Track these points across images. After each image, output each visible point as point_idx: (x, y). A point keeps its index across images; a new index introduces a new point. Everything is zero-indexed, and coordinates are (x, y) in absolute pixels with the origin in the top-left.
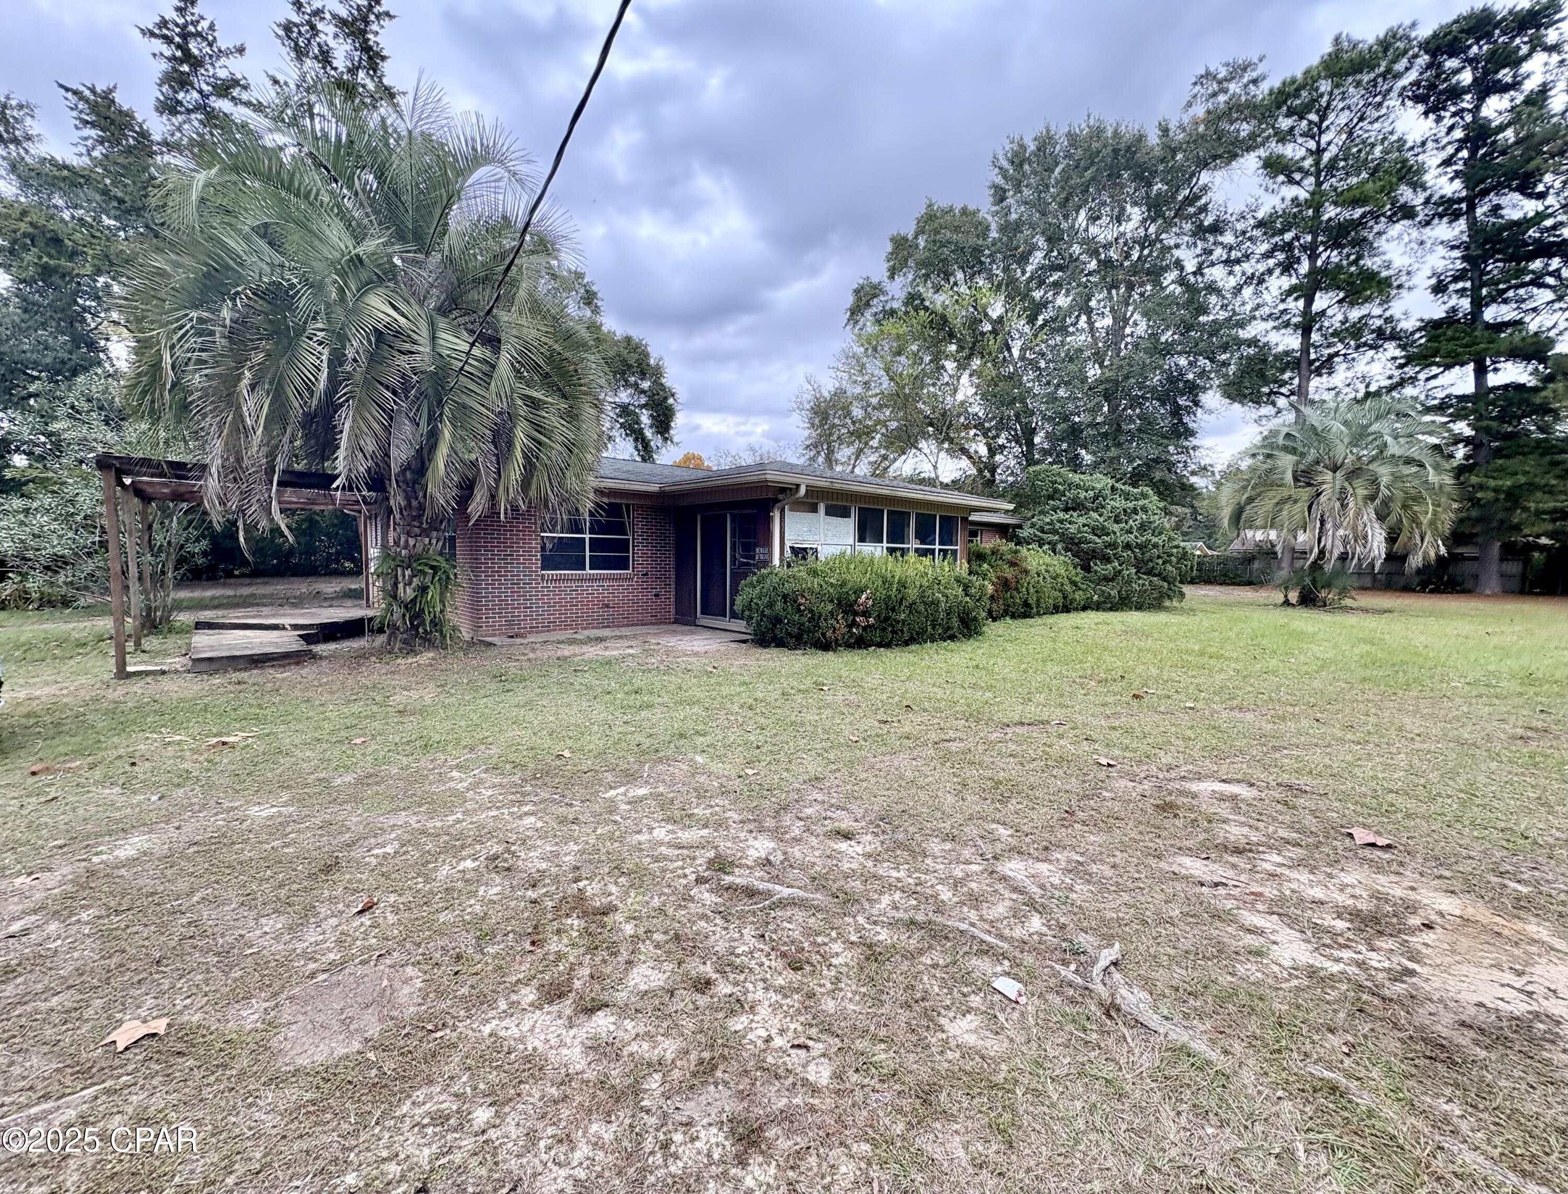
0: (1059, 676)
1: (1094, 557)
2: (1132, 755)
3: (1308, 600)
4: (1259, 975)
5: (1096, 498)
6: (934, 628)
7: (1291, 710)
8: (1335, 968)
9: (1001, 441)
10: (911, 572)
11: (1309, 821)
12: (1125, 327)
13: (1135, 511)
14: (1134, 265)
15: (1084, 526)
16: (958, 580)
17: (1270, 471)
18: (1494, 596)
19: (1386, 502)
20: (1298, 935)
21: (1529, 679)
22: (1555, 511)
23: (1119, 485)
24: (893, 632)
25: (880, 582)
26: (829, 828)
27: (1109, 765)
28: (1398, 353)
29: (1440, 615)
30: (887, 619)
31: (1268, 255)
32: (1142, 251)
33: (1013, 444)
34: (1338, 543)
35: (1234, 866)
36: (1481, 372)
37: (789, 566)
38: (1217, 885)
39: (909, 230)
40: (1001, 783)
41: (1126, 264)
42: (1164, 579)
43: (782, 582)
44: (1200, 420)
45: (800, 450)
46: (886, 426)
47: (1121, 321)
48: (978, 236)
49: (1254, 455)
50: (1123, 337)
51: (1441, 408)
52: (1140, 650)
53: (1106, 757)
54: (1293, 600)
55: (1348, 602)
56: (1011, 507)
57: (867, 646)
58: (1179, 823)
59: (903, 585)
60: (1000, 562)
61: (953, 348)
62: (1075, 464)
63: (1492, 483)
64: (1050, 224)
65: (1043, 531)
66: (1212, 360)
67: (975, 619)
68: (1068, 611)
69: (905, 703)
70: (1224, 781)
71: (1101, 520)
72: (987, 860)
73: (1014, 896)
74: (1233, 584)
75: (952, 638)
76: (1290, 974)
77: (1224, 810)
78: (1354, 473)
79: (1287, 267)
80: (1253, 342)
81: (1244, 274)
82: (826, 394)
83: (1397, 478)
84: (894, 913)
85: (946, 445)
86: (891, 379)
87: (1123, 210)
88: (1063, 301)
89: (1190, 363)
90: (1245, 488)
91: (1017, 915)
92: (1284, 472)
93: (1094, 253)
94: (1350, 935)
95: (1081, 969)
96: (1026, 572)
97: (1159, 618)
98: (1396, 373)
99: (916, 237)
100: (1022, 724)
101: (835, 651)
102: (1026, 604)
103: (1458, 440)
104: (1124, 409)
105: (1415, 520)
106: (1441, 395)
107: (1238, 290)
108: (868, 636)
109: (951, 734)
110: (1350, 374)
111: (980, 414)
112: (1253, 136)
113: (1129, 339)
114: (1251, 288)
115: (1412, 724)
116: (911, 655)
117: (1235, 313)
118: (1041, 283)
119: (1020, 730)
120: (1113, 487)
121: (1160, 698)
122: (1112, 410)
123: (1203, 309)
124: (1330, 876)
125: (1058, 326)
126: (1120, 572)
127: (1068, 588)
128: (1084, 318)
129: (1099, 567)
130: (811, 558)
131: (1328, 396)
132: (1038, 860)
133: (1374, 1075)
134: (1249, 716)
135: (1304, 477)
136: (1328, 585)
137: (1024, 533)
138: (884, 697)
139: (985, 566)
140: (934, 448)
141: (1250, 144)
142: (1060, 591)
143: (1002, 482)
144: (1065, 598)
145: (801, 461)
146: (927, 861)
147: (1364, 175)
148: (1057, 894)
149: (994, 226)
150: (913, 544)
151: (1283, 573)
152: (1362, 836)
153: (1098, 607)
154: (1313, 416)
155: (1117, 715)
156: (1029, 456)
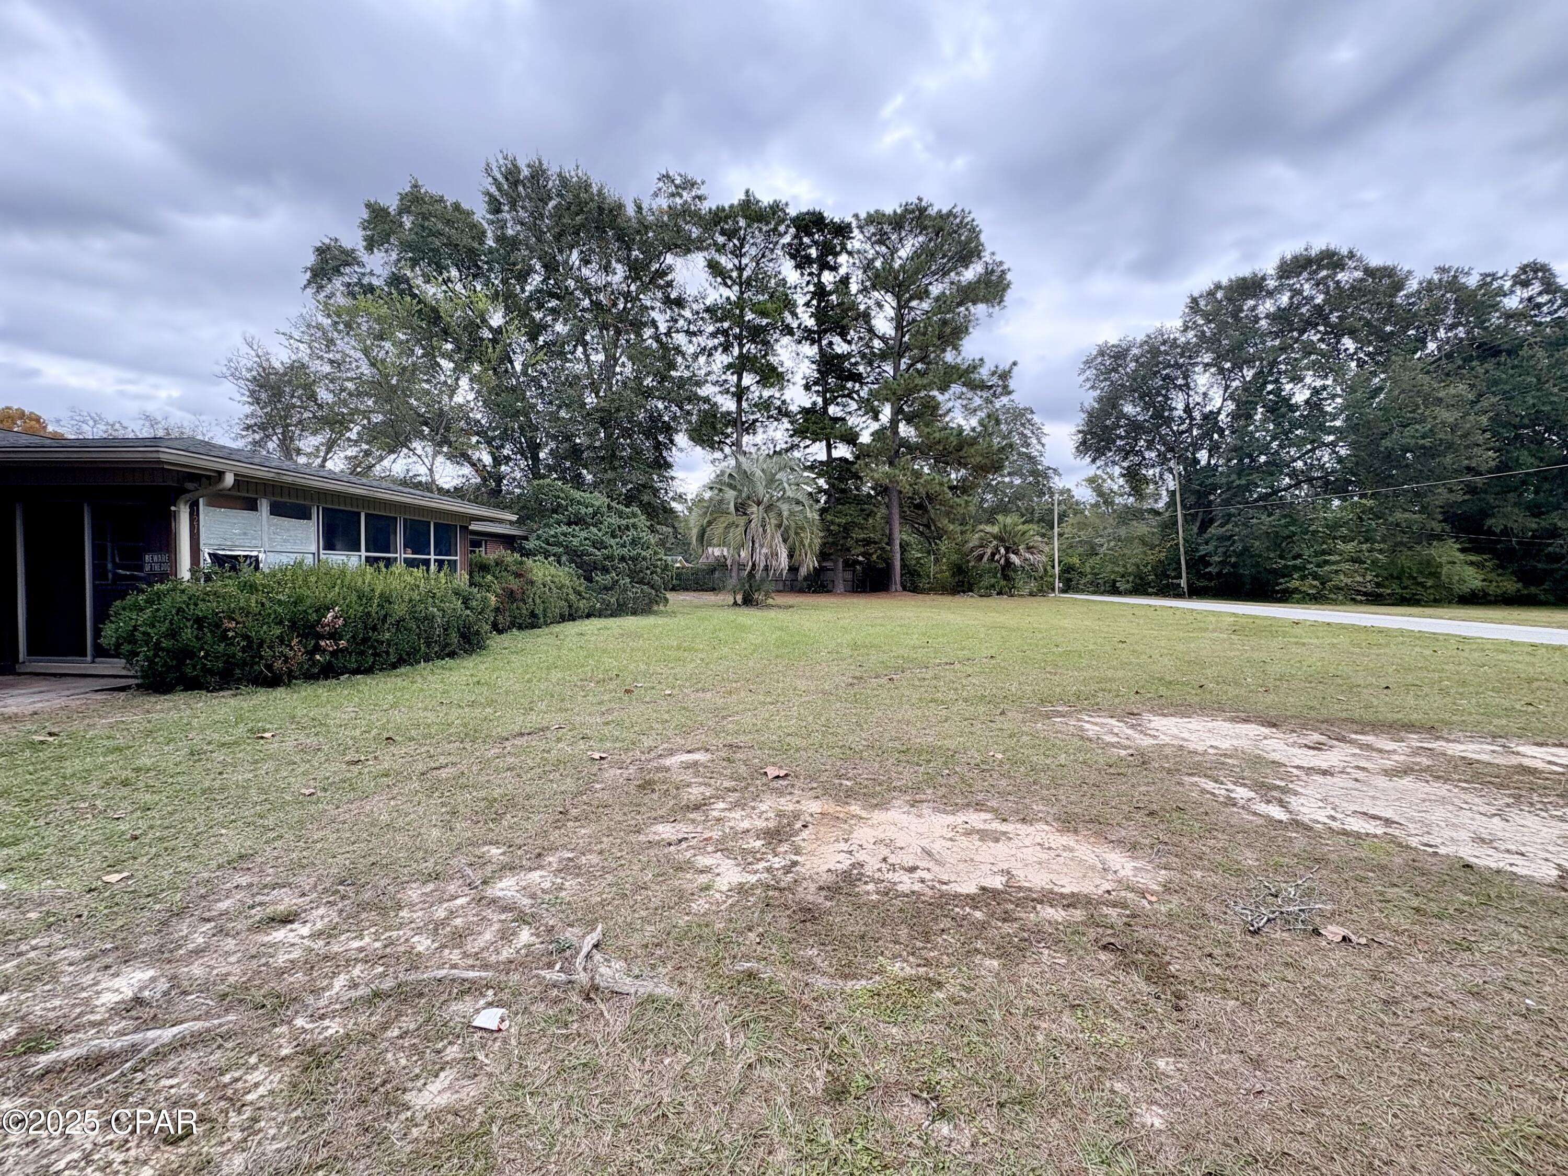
0: (561, 682)
1: (596, 569)
2: (621, 745)
3: (748, 601)
4: (707, 906)
5: (595, 514)
6: (428, 646)
7: (734, 685)
8: (753, 879)
9: (506, 452)
10: (395, 584)
11: (743, 769)
12: (615, 366)
13: (627, 528)
14: (620, 313)
15: (586, 539)
16: (457, 593)
17: (721, 501)
18: (841, 594)
19: (787, 529)
20: (733, 862)
21: (855, 646)
22: (864, 540)
23: (614, 504)
24: (375, 655)
25: (354, 597)
26: (257, 918)
27: (601, 758)
28: (789, 426)
29: (816, 608)
30: (365, 640)
31: (714, 335)
32: (626, 304)
33: (519, 457)
34: (763, 558)
35: (693, 821)
36: (829, 447)
37: (208, 578)
38: (680, 841)
39: (392, 204)
40: (495, 800)
41: (614, 311)
42: (652, 587)
43: (194, 600)
44: (674, 456)
45: (237, 430)
46: (369, 419)
47: (612, 360)
48: (473, 238)
49: (711, 488)
50: (615, 374)
51: (811, 468)
52: (632, 650)
53: (599, 751)
54: (739, 602)
55: (770, 601)
56: (514, 518)
57: (337, 675)
58: (655, 796)
59: (386, 599)
60: (505, 574)
61: (449, 346)
62: (578, 481)
63: (837, 520)
64: (546, 252)
65: (548, 544)
66: (681, 408)
67: (477, 633)
68: (574, 620)
69: (386, 735)
70: (689, 752)
71: (600, 534)
72: (476, 887)
73: (503, 917)
74: (703, 590)
75: (452, 655)
76: (727, 896)
77: (688, 777)
78: (769, 508)
79: (726, 348)
80: (707, 400)
81: (699, 345)
82: (277, 365)
83: (792, 513)
84: (354, 994)
85: (445, 449)
86: (373, 365)
87: (609, 262)
88: (560, 328)
89: (666, 408)
90: (706, 513)
91: (506, 936)
92: (729, 503)
93: (587, 292)
94: (764, 850)
95: (566, 964)
96: (532, 583)
97: (650, 620)
98: (789, 440)
99: (400, 213)
100: (522, 735)
101: (288, 685)
102: (533, 615)
103: (820, 490)
104: (617, 438)
105: (802, 542)
106: (812, 459)
107: (695, 356)
108: (339, 663)
109: (443, 760)
110: (765, 436)
111: (483, 422)
112: (700, 240)
113: (619, 377)
114: (704, 358)
115: (801, 684)
116: (399, 680)
117: (694, 375)
118: (540, 307)
119: (519, 741)
120: (609, 505)
121: (646, 689)
122: (609, 436)
123: (672, 366)
124: (754, 808)
125: (556, 350)
126: (617, 581)
127: (572, 597)
128: (580, 349)
129: (598, 577)
130: (246, 569)
131: (753, 450)
132: (530, 870)
133: (774, 951)
134: (709, 695)
135: (741, 508)
136: (758, 590)
137: (531, 545)
138: (358, 732)
139: (489, 577)
140: (429, 450)
141: (698, 245)
142: (566, 600)
143: (509, 493)
144: (570, 607)
145: (239, 444)
146: (401, 914)
147: (766, 296)
148: (547, 897)
149: (489, 234)
150: (401, 554)
151: (733, 581)
152: (772, 772)
153: (600, 614)
154: (745, 463)
155: (609, 711)
156: (535, 470)
